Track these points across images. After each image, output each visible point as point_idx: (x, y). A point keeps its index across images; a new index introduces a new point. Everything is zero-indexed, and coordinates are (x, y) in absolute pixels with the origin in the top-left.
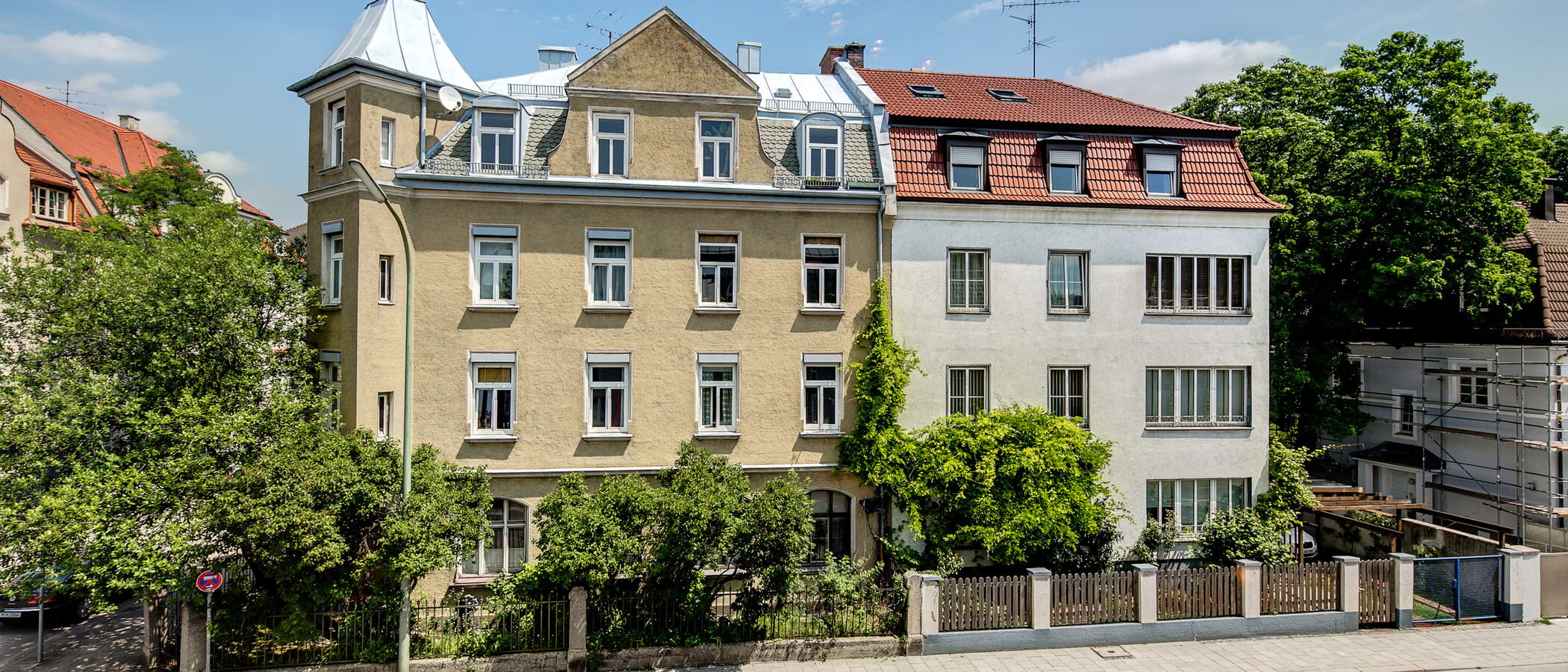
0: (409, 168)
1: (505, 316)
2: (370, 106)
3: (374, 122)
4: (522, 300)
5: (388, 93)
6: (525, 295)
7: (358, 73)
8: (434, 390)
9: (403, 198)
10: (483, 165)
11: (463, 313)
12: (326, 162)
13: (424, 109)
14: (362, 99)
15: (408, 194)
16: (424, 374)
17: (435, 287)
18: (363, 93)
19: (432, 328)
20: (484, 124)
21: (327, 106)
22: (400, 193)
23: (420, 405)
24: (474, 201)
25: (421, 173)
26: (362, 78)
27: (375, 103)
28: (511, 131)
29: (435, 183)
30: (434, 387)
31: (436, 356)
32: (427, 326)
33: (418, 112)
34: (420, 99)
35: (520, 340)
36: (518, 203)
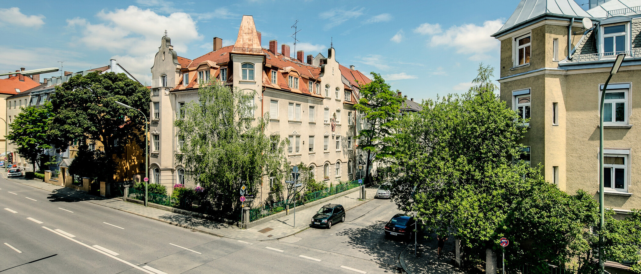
0: (563, 60)
1: (622, 130)
2: (549, 34)
3: (550, 41)
4: (634, 122)
5: (556, 27)
6: (636, 119)
7: (546, 19)
8: (578, 167)
9: (561, 75)
10: (605, 54)
11: (595, 129)
12: (514, 64)
13: (571, 31)
14: (546, 31)
15: (564, 73)
16: (572, 158)
17: (578, 117)
18: (546, 29)
19: (577, 136)
20: (605, 33)
21: (514, 39)
22: (561, 73)
23: (570, 173)
24: (601, 73)
25: (570, 62)
26: (547, 22)
27: (551, 33)
28: (623, 34)
29: (580, 66)
30: (578, 165)
31: (579, 150)
32: (573, 135)
33: (567, 33)
34: (568, 27)
35: (633, 143)
36: (631, 71)
